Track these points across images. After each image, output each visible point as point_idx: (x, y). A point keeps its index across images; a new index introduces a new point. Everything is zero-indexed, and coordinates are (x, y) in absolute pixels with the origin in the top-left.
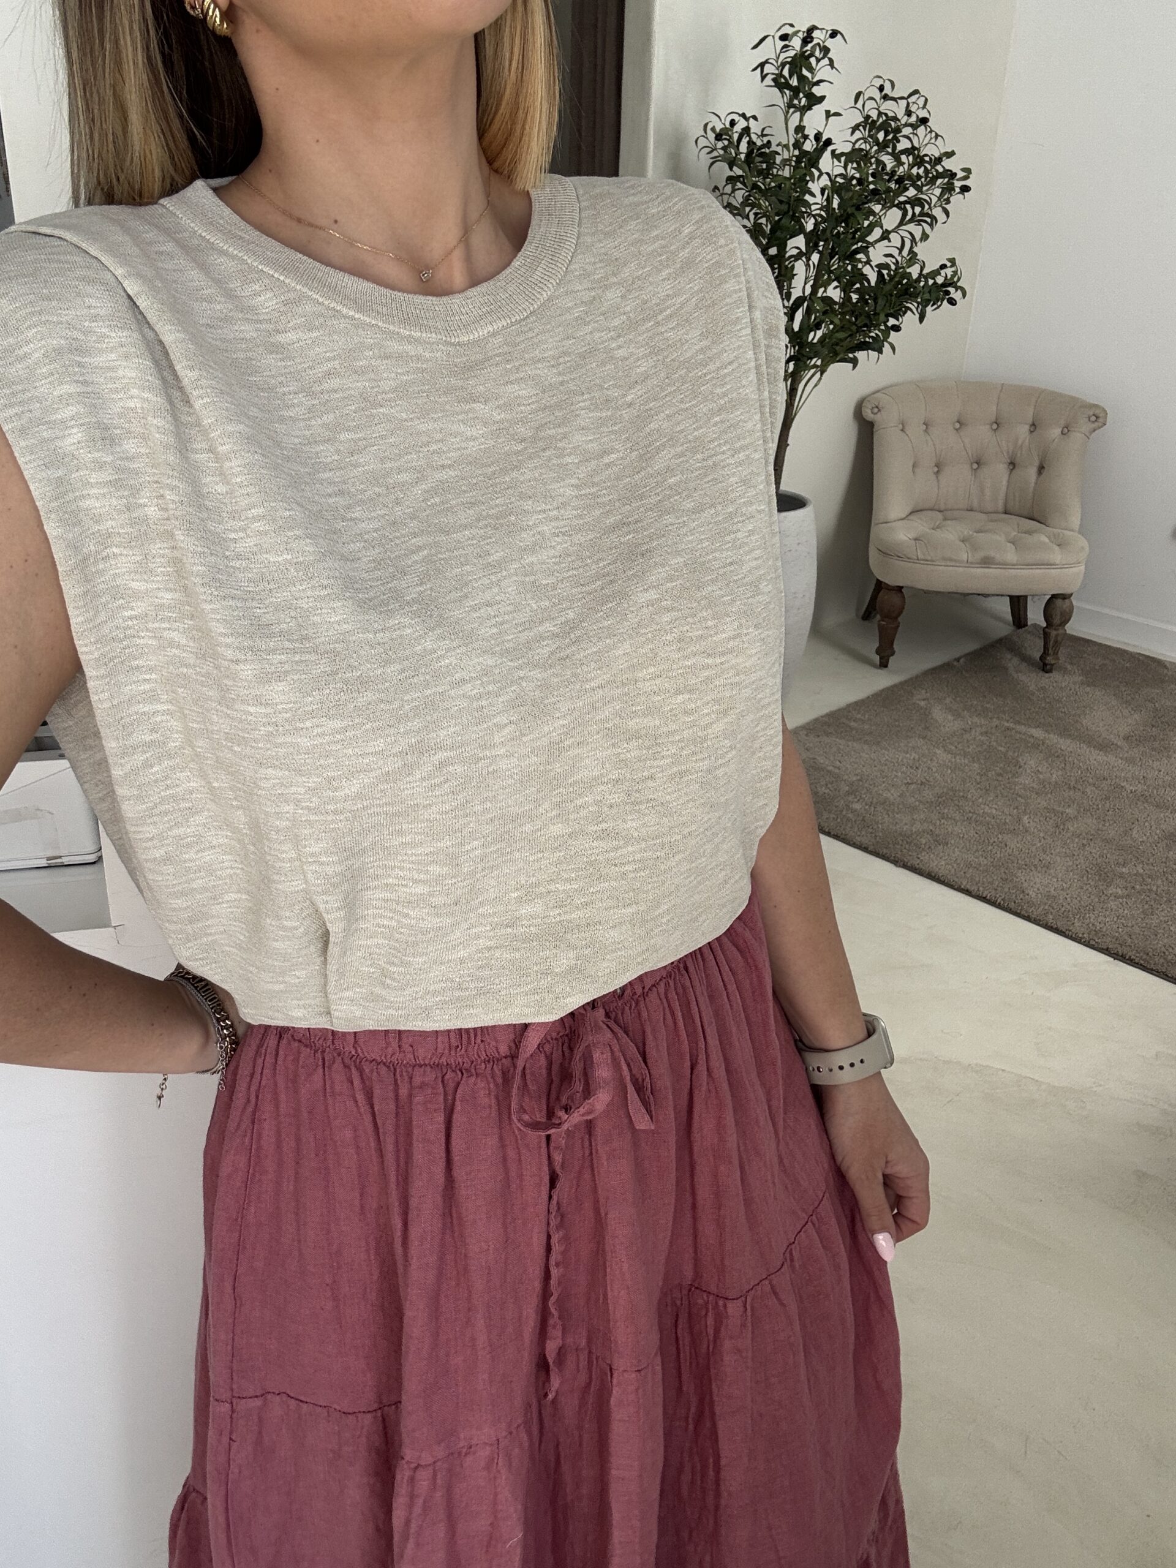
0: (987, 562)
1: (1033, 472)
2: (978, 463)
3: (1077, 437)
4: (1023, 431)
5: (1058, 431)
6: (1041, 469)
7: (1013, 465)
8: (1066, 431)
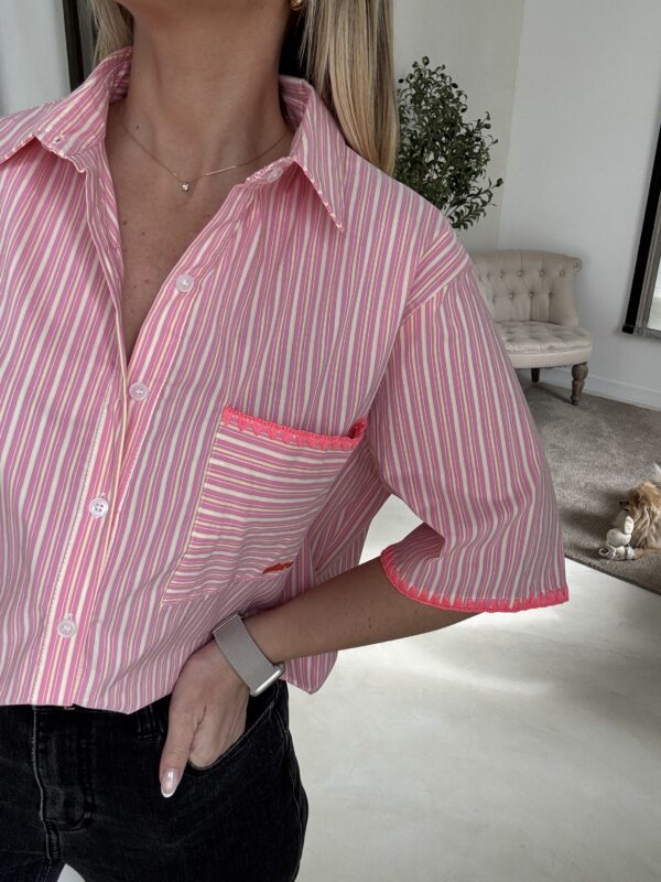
0: (551, 349)
1: (545, 297)
2: (513, 295)
3: (568, 275)
4: (536, 274)
5: (556, 274)
6: (551, 294)
7: (532, 294)
8: (563, 274)
